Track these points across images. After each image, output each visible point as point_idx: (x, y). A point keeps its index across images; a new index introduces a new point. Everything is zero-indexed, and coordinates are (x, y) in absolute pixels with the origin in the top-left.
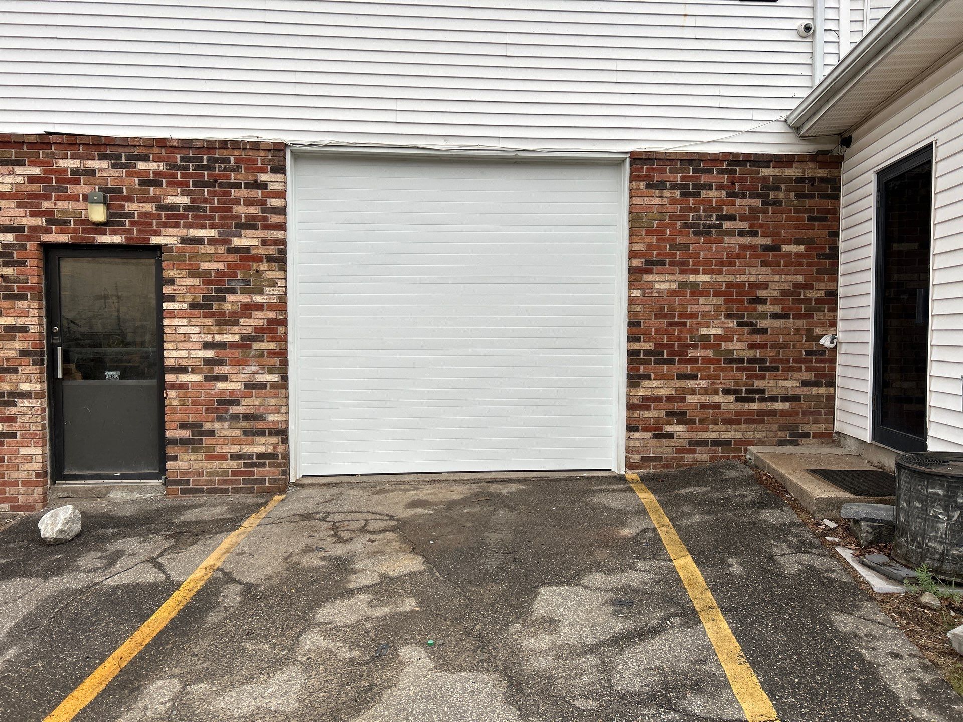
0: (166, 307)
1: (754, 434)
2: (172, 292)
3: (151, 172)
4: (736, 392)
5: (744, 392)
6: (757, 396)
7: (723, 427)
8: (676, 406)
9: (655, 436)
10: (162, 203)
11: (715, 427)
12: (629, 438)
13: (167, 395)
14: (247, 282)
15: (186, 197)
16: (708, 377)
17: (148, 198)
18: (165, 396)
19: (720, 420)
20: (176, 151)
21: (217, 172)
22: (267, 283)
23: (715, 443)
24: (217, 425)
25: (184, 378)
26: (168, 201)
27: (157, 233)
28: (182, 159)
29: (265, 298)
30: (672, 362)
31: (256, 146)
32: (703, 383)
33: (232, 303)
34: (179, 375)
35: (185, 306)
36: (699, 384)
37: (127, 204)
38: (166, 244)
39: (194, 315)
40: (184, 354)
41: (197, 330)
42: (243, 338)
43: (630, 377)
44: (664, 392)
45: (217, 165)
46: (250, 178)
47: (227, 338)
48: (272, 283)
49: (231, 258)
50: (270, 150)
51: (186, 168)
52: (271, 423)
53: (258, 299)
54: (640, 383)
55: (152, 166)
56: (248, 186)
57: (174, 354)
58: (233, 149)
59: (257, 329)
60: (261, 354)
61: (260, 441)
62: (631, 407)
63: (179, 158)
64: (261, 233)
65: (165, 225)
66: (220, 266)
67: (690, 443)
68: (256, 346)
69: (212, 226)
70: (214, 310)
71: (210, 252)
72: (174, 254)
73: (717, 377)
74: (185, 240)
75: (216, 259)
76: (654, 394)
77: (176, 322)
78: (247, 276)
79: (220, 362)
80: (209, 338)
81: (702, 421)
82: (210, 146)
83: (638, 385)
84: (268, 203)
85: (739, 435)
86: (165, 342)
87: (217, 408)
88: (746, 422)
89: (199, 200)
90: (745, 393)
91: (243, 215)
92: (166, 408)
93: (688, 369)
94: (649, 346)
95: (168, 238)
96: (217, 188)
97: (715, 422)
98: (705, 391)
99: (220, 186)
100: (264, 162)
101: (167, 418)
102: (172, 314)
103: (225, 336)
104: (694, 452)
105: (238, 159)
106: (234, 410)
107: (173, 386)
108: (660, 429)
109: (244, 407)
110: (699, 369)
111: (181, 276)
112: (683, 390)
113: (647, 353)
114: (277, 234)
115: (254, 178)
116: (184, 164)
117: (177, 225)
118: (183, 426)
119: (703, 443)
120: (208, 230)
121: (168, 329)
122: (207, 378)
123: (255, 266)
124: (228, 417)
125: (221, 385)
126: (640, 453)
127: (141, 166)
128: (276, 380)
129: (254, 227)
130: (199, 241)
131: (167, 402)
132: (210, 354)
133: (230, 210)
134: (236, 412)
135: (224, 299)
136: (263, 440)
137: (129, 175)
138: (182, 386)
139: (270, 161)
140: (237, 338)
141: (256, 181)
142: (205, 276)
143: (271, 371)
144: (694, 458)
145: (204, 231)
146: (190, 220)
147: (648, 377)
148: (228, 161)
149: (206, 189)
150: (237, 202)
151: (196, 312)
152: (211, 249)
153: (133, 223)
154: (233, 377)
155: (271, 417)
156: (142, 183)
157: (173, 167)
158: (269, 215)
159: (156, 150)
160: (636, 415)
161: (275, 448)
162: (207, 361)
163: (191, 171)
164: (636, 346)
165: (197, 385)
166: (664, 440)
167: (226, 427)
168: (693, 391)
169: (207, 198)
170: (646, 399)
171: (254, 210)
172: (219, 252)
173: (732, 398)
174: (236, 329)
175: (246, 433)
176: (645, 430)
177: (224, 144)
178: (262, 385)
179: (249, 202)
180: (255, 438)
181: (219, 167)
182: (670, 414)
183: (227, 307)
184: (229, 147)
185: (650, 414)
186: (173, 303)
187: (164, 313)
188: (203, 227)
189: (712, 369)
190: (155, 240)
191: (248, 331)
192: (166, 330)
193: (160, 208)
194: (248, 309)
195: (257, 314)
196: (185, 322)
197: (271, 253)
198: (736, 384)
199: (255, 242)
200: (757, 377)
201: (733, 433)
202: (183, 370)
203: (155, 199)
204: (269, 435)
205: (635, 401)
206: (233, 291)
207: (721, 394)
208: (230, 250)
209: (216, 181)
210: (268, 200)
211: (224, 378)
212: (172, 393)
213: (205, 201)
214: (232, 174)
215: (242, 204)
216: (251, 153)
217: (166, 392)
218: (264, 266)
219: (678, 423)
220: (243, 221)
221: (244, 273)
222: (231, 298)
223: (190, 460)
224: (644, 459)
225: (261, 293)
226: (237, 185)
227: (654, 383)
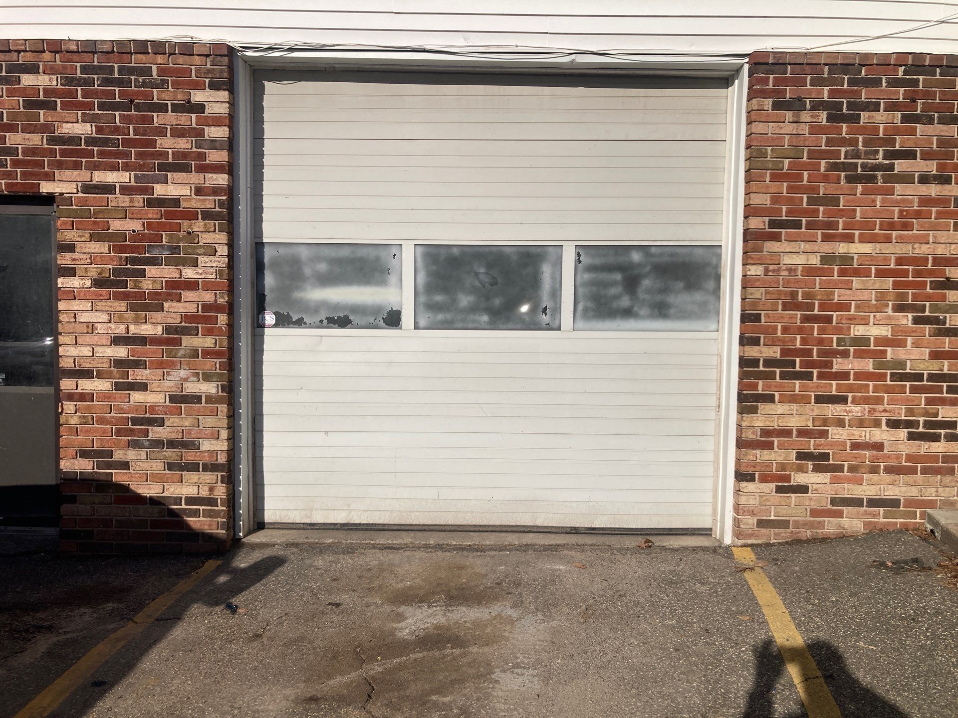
0: (62, 283)
1: (937, 491)
2: (69, 262)
3: (41, 88)
4: (909, 424)
5: (921, 425)
6: (943, 432)
7: (888, 478)
8: (812, 445)
9: (779, 490)
10: (57, 134)
11: (875, 477)
12: (739, 491)
13: (63, 409)
14: (175, 249)
15: (88, 125)
16: (866, 400)
17: (36, 126)
18: (60, 410)
19: (882, 467)
20: (75, 57)
21: (133, 88)
22: (202, 250)
23: (874, 503)
24: (131, 455)
25: (86, 385)
26: (64, 131)
27: (50, 177)
28: (84, 70)
29: (200, 271)
30: (809, 376)
31: (187, 49)
32: (857, 410)
33: (154, 279)
34: (80, 381)
35: (88, 283)
36: (850, 412)
37: (7, 134)
38: (62, 194)
39: (101, 295)
40: (87, 351)
41: (104, 317)
42: (168, 329)
43: (741, 398)
44: (794, 423)
45: (133, 78)
46: (180, 97)
47: (147, 330)
48: (208, 251)
49: (153, 213)
50: (208, 56)
51: (89, 83)
52: (207, 454)
53: (189, 273)
54: (757, 408)
55: (42, 81)
56: (176, 108)
57: (73, 351)
58: (155, 54)
59: (187, 317)
60: (194, 354)
61: (190, 479)
62: (742, 444)
63: (78, 68)
64: (195, 178)
65: (60, 165)
66: (136, 225)
67: (834, 501)
68: (188, 341)
69: (126, 168)
70: (129, 289)
71: (123, 205)
72: (74, 207)
73: (879, 401)
74: (88, 188)
75: (131, 216)
76: (779, 426)
77: (76, 305)
78: (175, 241)
79: (137, 364)
80: (120, 330)
81: (853, 469)
82: (122, 49)
83: (754, 411)
84: (206, 134)
85: (913, 492)
86: (60, 334)
87: (132, 430)
88: (925, 471)
89: (107, 130)
90: (924, 427)
91: (170, 151)
92: (62, 429)
93: (834, 387)
94: (774, 352)
95: (65, 185)
96: (133, 112)
97: (874, 470)
98: (861, 423)
99: (138, 108)
100: (200, 73)
101: (62, 442)
102: (72, 295)
103: (144, 327)
104: (839, 515)
105: (161, 68)
106: (156, 433)
107: (71, 397)
108: (788, 479)
109: (169, 429)
110: (851, 388)
111: (83, 239)
112: (825, 421)
113: (769, 362)
114: (217, 179)
115: (186, 97)
116: (86, 76)
117: (77, 166)
118: (84, 454)
119: (856, 502)
120: (121, 173)
121: (65, 316)
122: (118, 387)
123: (185, 224)
124: (146, 443)
125: (137, 397)
126: (754, 515)
127: (27, 80)
128: (214, 391)
129: (185, 169)
130: (108, 189)
131: (62, 419)
132: (121, 352)
133: (153, 143)
134: (157, 436)
135: (143, 274)
136: (193, 476)
137: (11, 93)
138: (83, 397)
139: (208, 71)
140: (159, 330)
141: (189, 102)
142: (118, 241)
143: (207, 378)
144: (840, 526)
145: (115, 173)
146: (96, 159)
147: (770, 399)
148: (147, 71)
149: (117, 113)
150: (161, 132)
151: (104, 291)
152: (124, 201)
153: (16, 163)
154: (153, 386)
155: (206, 445)
156: (28, 104)
157: (69, 81)
158: (207, 151)
159: (47, 56)
160: (751, 457)
161: (211, 489)
162: (119, 363)
163: (96, 87)
164: (753, 352)
165: (105, 396)
166: (793, 495)
167: (144, 456)
168: (840, 423)
169: (119, 127)
170: (766, 433)
171: (183, 144)
172: (136, 205)
173: (903, 433)
174: (158, 316)
175: (171, 466)
176: (764, 479)
177: (142, 46)
178: (196, 399)
179: (179, 132)
180: (184, 473)
181: (136, 80)
182: (801, 456)
183: (147, 285)
184: (150, 51)
185: (774, 456)
186: (72, 279)
187: (60, 293)
188: (114, 168)
189: (871, 388)
190: (46, 188)
191: (175, 320)
192: (63, 317)
193: (52, 140)
194: (176, 288)
195: (187, 295)
196: (87, 305)
197: (209, 206)
198: (910, 412)
199: (185, 191)
200: (943, 402)
201: (904, 489)
202: (86, 374)
203: (47, 128)
204: (203, 471)
205: (749, 435)
206: (154, 262)
207: (884, 427)
208: (150, 203)
209: (132, 101)
210: (206, 128)
211: (143, 387)
212: (69, 407)
213: (117, 130)
214: (155, 91)
215: (168, 135)
216: (181, 59)
217: (62, 404)
218: (198, 226)
219: (816, 469)
220: (170, 160)
221: (171, 236)
222: (152, 271)
223: (94, 503)
224: (761, 523)
225: (195, 264)
226: (162, 108)
227: (780, 408)
